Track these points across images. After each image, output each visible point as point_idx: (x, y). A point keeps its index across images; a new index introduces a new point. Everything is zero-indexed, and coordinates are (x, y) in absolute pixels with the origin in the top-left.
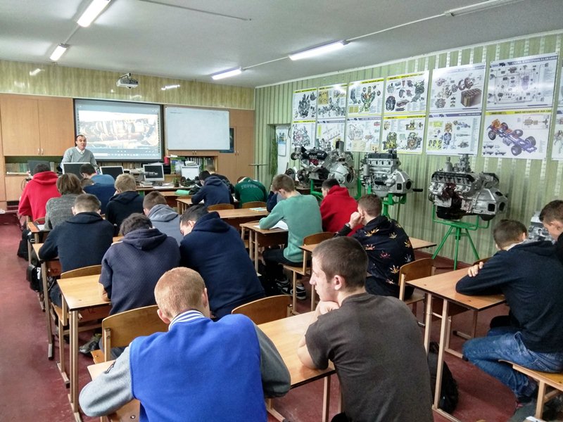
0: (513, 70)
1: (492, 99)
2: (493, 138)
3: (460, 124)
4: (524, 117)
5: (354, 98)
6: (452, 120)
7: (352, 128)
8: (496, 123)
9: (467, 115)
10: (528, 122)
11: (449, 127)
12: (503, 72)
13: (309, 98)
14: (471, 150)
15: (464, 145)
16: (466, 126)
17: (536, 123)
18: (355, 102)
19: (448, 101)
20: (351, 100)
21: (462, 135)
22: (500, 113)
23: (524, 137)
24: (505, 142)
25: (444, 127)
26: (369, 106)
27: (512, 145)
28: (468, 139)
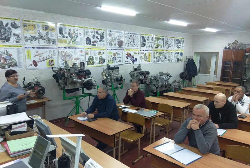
0: (131, 36)
1: (126, 45)
2: (127, 59)
3: (118, 53)
4: (134, 51)
5: (62, 34)
6: (115, 51)
7: (63, 53)
8: (128, 53)
9: (120, 50)
10: (135, 53)
11: (114, 54)
12: (129, 36)
13: (9, 26)
14: (122, 63)
15: (120, 61)
16: (120, 54)
17: (137, 53)
18: (64, 37)
19: (113, 44)
20: (60, 35)
21: (119, 58)
22: (129, 50)
23: (134, 58)
24: (130, 59)
25: (113, 55)
26: (75, 40)
27: (132, 60)
28: (121, 59)
